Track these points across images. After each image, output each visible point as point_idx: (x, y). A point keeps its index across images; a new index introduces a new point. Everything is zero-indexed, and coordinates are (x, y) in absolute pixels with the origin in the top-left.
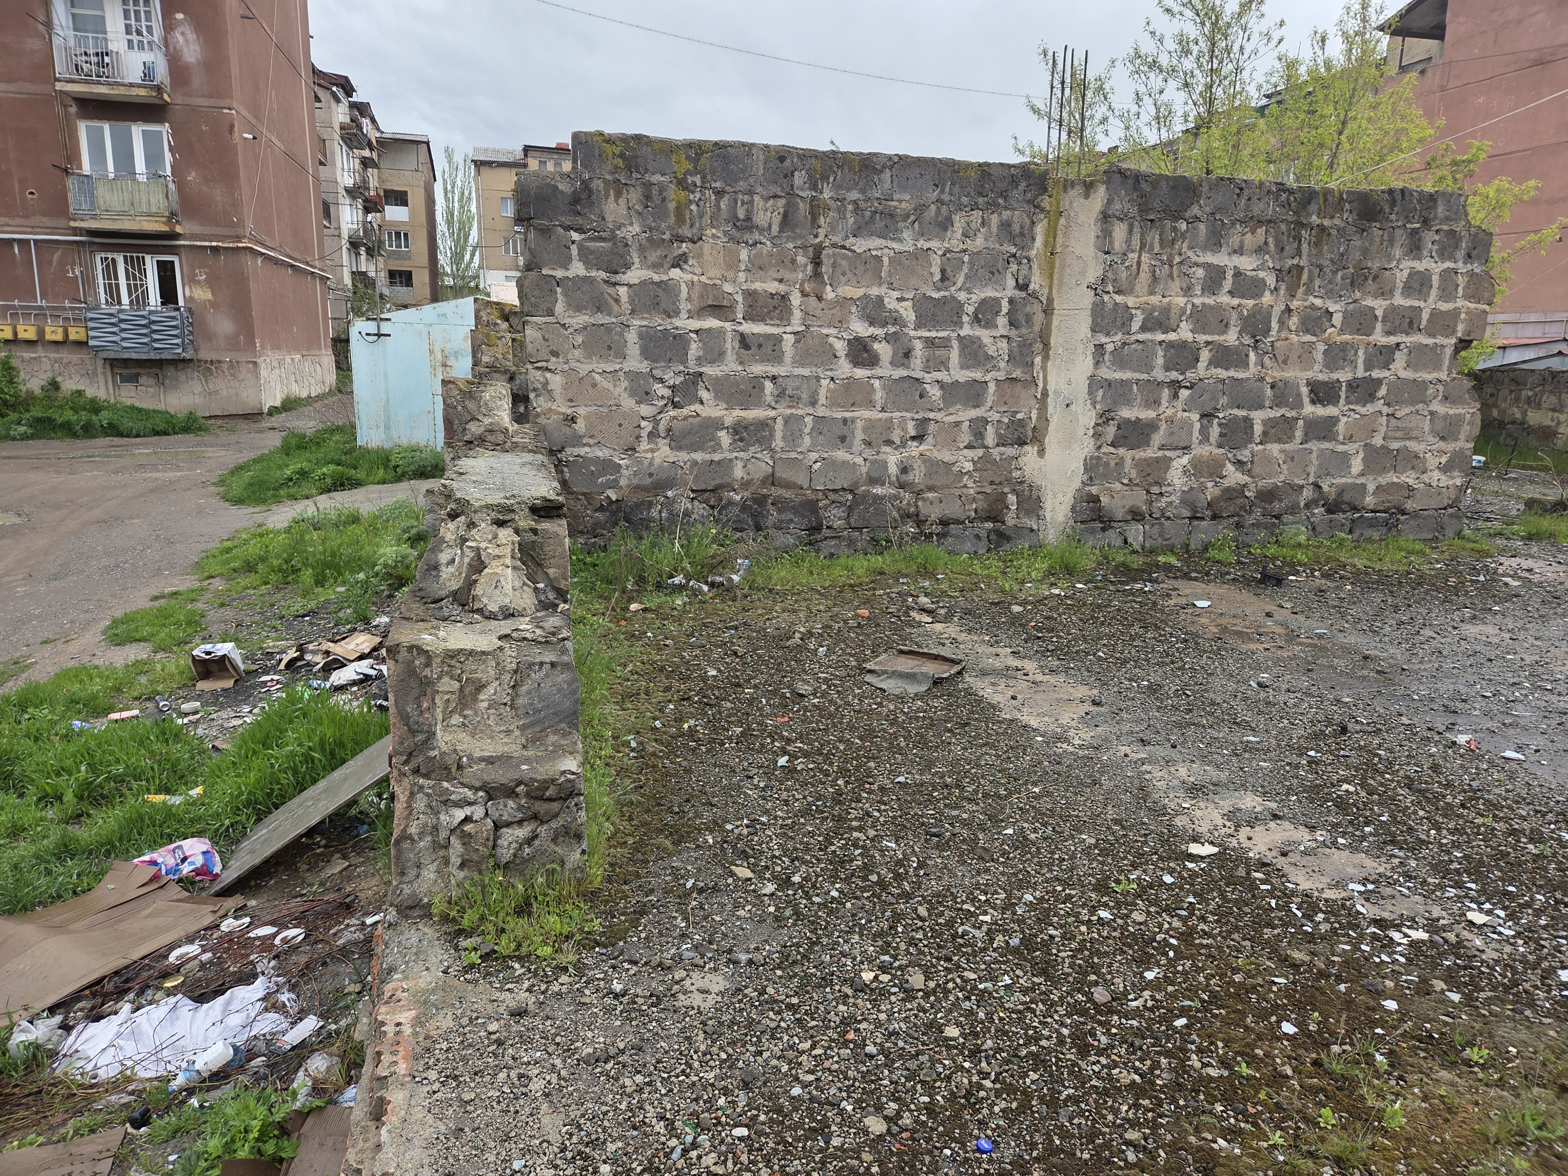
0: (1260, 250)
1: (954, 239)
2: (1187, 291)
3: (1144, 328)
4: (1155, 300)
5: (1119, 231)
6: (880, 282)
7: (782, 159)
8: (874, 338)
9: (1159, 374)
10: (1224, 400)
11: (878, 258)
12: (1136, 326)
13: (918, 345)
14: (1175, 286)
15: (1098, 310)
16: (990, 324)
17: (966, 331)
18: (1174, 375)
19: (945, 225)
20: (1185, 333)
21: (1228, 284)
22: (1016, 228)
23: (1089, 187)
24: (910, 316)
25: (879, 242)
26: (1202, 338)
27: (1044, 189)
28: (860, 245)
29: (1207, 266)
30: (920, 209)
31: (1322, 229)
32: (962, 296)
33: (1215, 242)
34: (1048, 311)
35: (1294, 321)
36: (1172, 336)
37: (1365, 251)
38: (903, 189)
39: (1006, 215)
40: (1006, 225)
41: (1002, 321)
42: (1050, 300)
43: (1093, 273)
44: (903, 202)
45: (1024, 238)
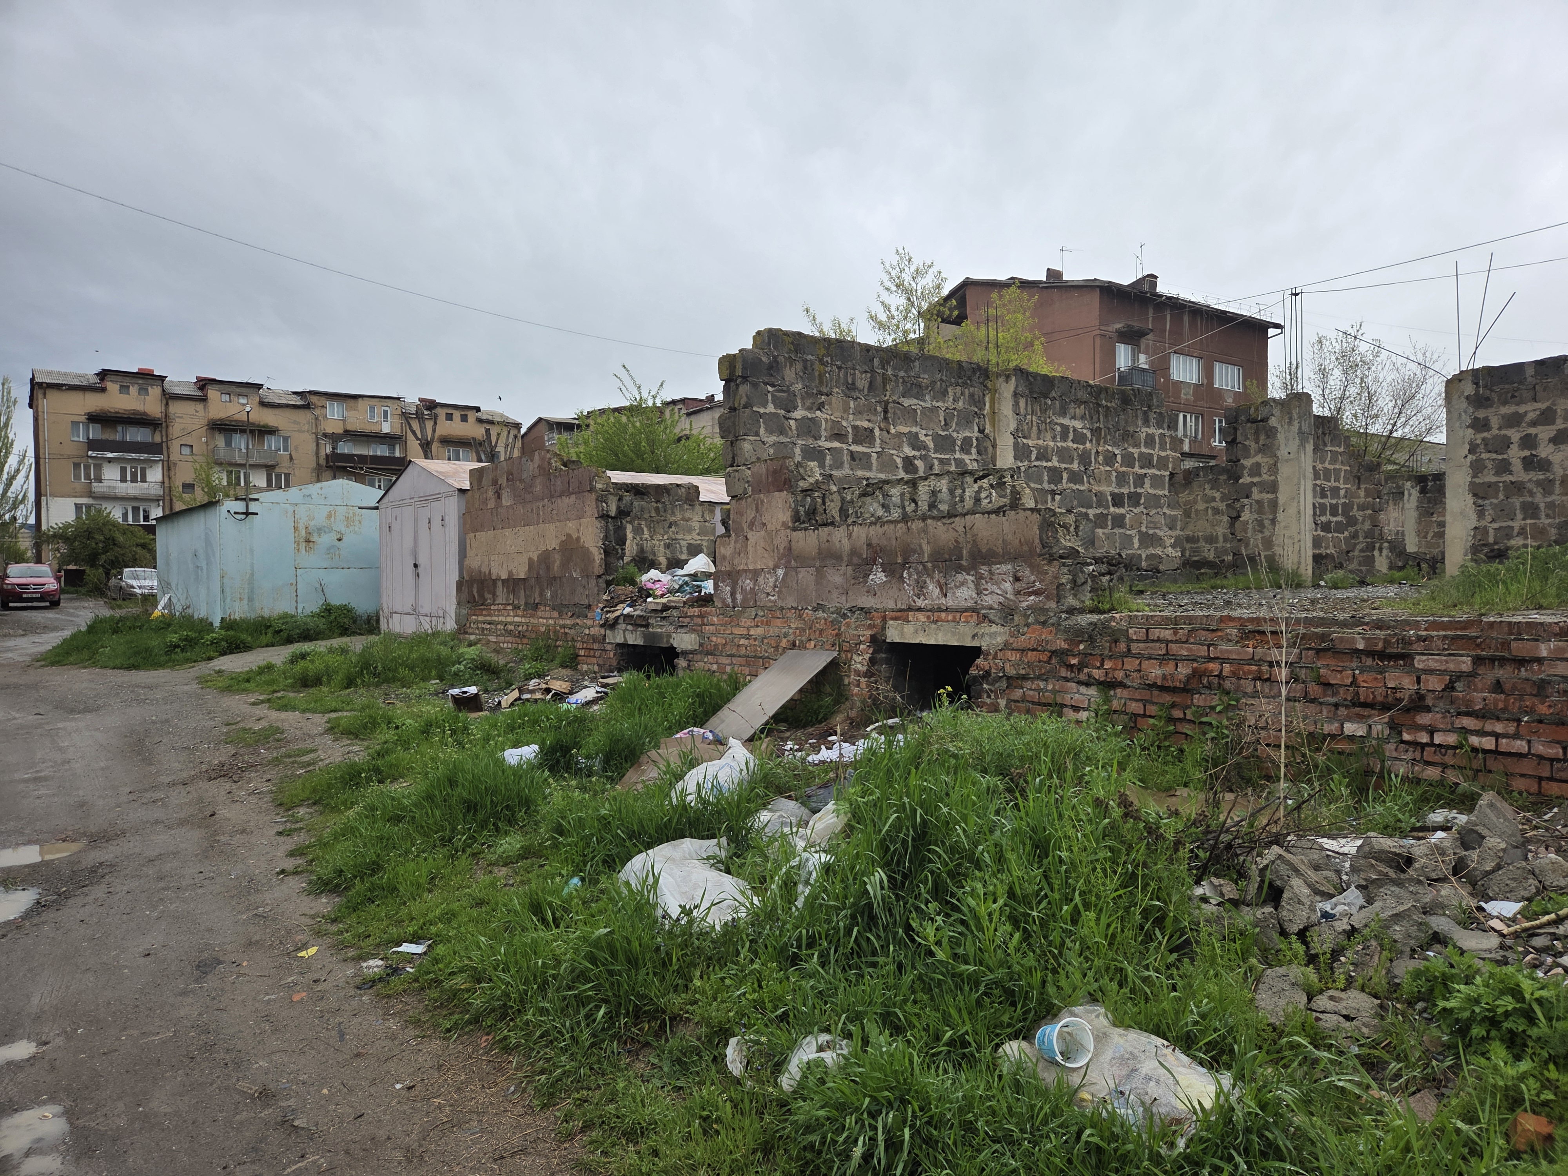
0: (1083, 418)
1: (949, 403)
2: (1054, 438)
3: (1037, 459)
4: (1040, 442)
5: (1022, 403)
6: (916, 423)
7: (868, 351)
8: (914, 457)
9: (1046, 486)
10: (1075, 503)
11: (915, 410)
12: (1033, 457)
13: (936, 462)
14: (1049, 435)
15: (1016, 445)
16: (968, 453)
17: (957, 456)
18: (1053, 487)
19: (945, 393)
20: (1055, 463)
21: (1071, 436)
22: (976, 397)
23: (1008, 378)
24: (931, 445)
25: (915, 401)
26: (1063, 466)
27: (987, 377)
28: (906, 402)
29: (1062, 425)
30: (933, 383)
31: (1107, 407)
32: (955, 435)
33: (1063, 413)
34: (994, 446)
35: (1101, 458)
36: (1049, 464)
37: (1126, 422)
38: (925, 372)
39: (972, 389)
40: (972, 395)
41: (974, 451)
42: (995, 439)
43: (1013, 426)
44: (925, 379)
45: (980, 404)
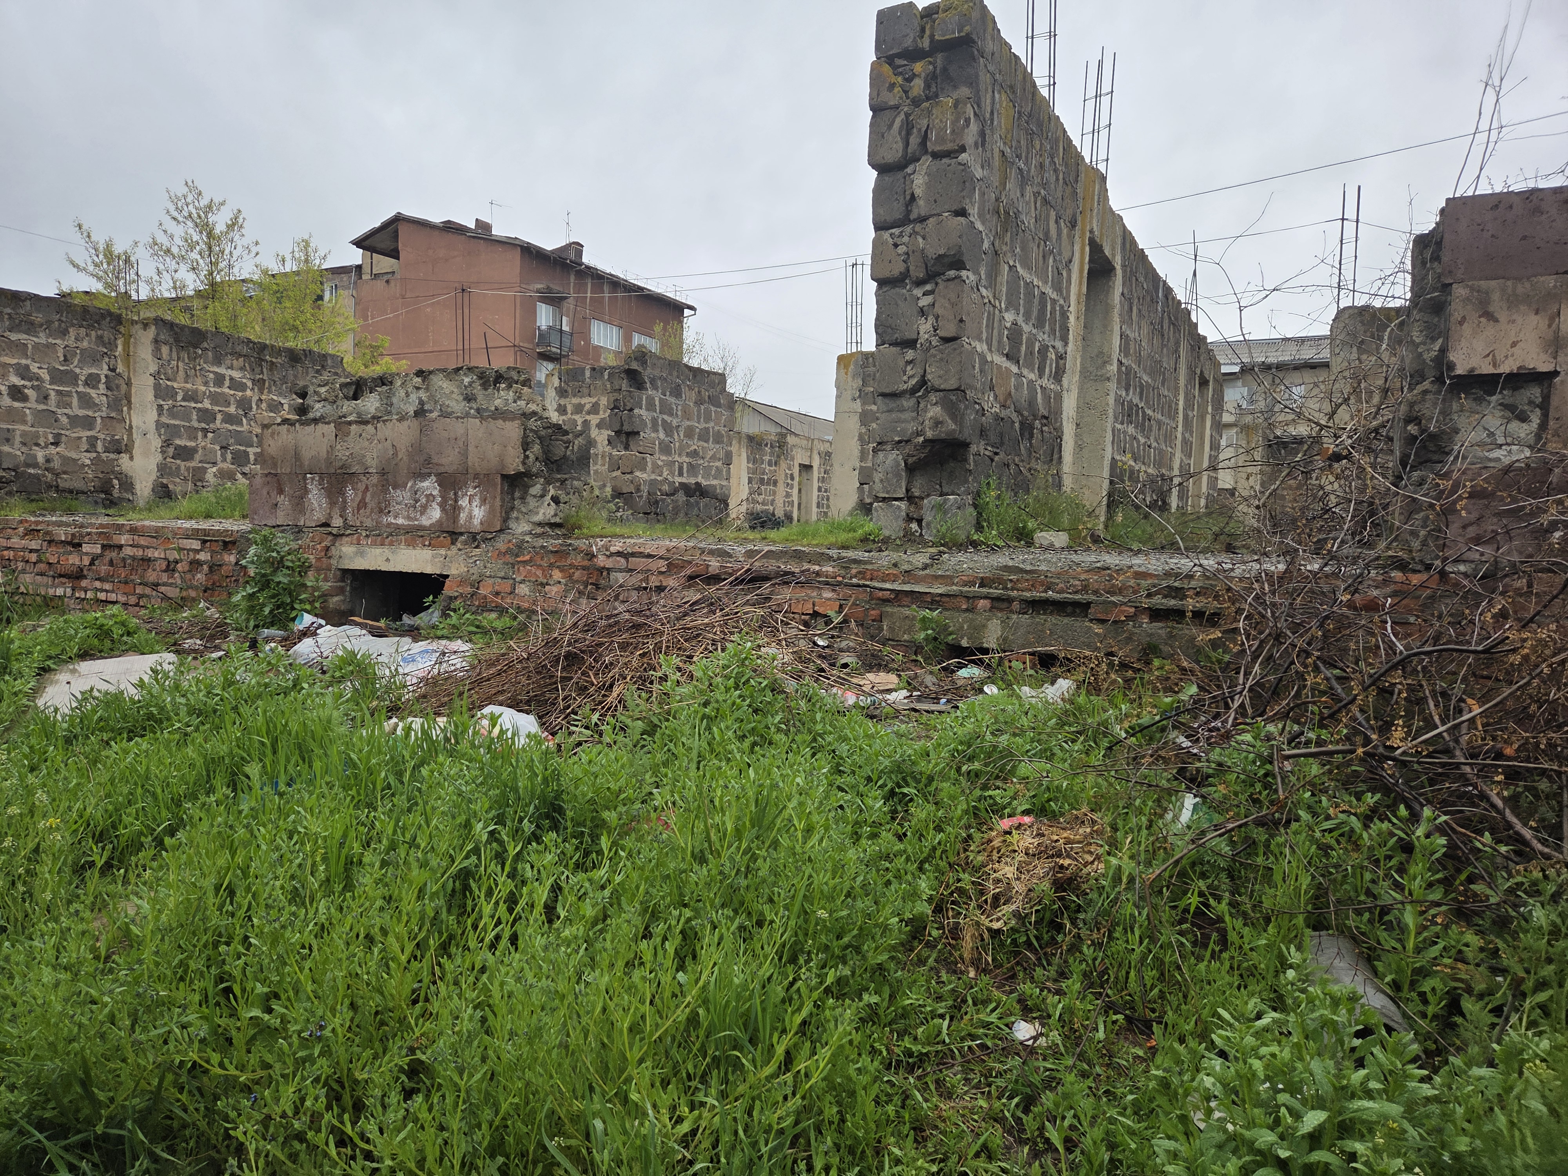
0: (242, 369)
1: (71, 340)
2: (206, 384)
3: (184, 399)
4: (189, 386)
5: (165, 350)
6: (27, 357)
8: (25, 387)
9: (195, 424)
10: (232, 441)
11: (25, 345)
12: (179, 398)
13: (52, 393)
14: (199, 380)
15: (157, 387)
16: (95, 387)
17: (81, 389)
18: (203, 425)
19: (64, 333)
20: (207, 404)
21: (227, 383)
22: (106, 340)
23: (146, 326)
24: (47, 377)
25: (25, 336)
26: (217, 408)
27: (121, 323)
28: (14, 337)
29: (215, 373)
30: (49, 323)
31: (272, 363)
32: (78, 371)
33: (218, 361)
34: (129, 384)
35: (264, 406)
36: (199, 405)
37: (295, 376)
38: (39, 311)
39: (100, 332)
40: (100, 338)
41: (102, 386)
42: (129, 379)
43: (153, 368)
44: (38, 317)
45: (112, 346)
